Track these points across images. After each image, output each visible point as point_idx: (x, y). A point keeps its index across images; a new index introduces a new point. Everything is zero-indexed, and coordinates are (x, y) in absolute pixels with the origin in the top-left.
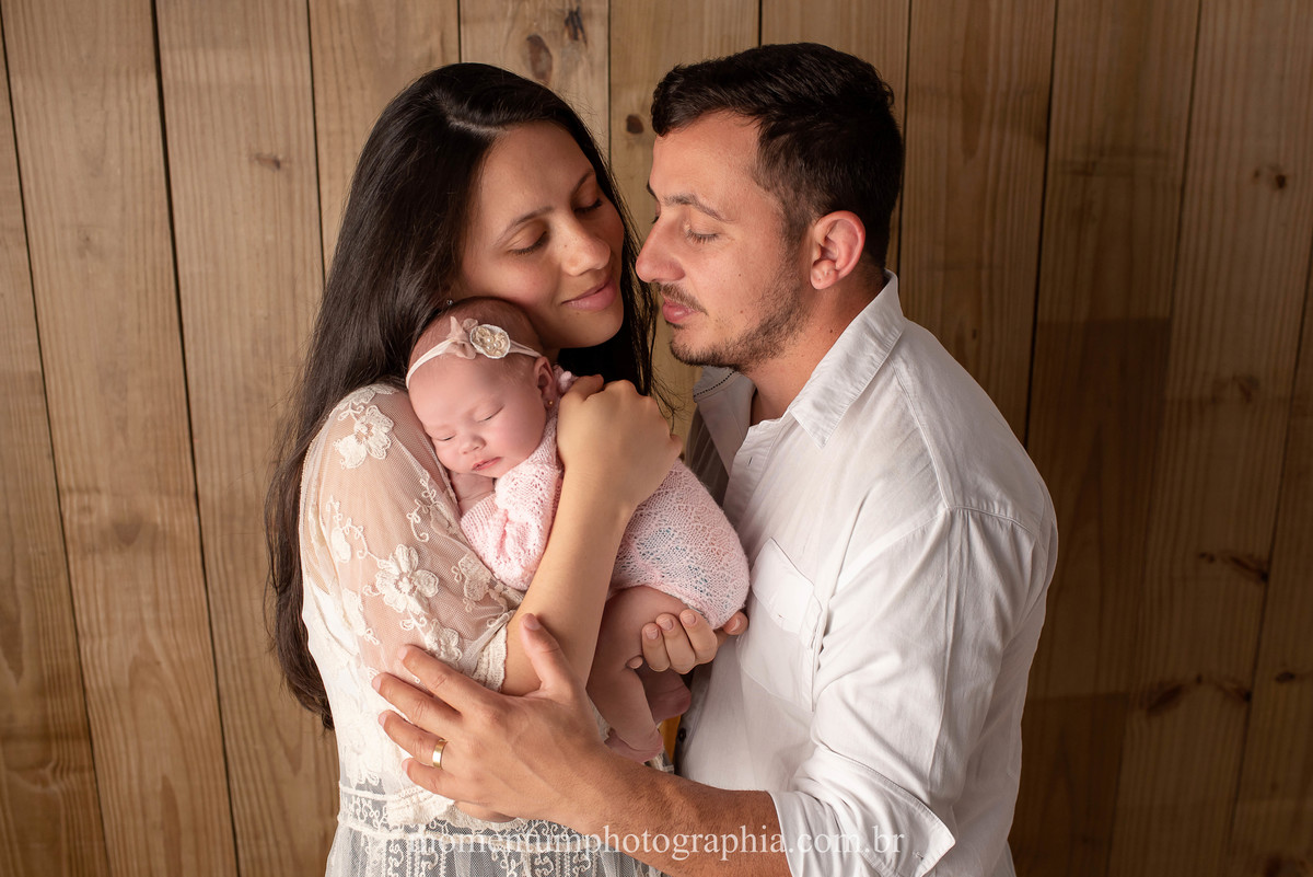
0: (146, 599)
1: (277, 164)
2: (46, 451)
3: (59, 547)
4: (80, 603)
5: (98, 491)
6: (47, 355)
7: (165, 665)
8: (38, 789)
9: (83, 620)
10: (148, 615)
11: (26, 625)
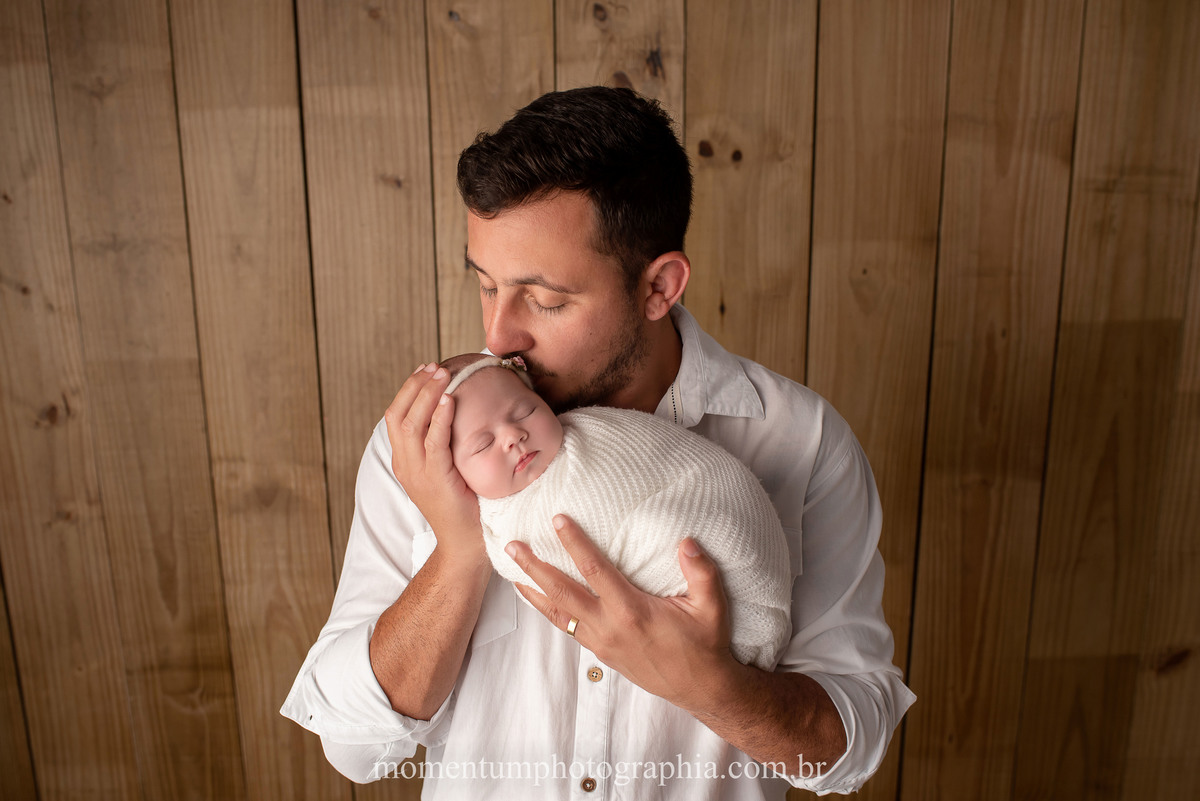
0: (281, 552)
1: (398, 183)
2: (200, 426)
3: (210, 506)
4: (226, 554)
5: (243, 460)
6: (204, 344)
7: (295, 610)
8: (187, 711)
9: (228, 570)
10: (282, 566)
11: (181, 572)
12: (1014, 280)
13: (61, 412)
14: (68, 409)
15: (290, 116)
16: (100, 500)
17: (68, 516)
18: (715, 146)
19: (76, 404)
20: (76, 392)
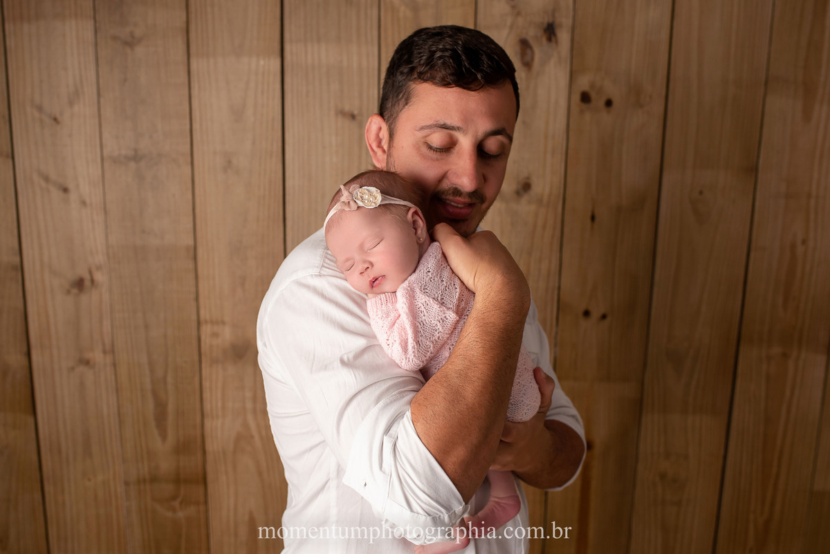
0: (249, 394)
1: (353, 117)
2: (193, 296)
3: (196, 358)
4: (206, 395)
5: (223, 323)
6: (199, 234)
7: (257, 439)
8: (169, 514)
9: (207, 406)
10: (249, 405)
11: (171, 408)
12: (813, 202)
13: (87, 283)
14: (92, 281)
15: (275, 64)
16: (113, 352)
17: (87, 363)
18: (593, 95)
19: (99, 277)
20: (99, 268)
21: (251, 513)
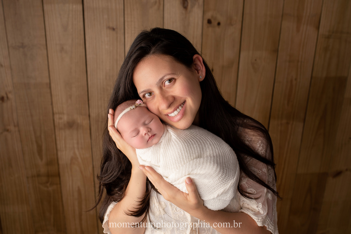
0: (75, 142)
1: (114, 29)
2: (50, 103)
3: (53, 127)
4: (58, 142)
5: (63, 113)
6: (51, 78)
7: (80, 160)
8: (46, 189)
9: (59, 147)
10: (76, 146)
11: (44, 147)
12: (299, 64)
13: (5, 98)
14: (8, 98)
15: (80, 7)
16: (18, 125)
17: (8, 130)
18: (213, 21)
19: (10, 96)
20: (10, 92)
21: (78, 187)
